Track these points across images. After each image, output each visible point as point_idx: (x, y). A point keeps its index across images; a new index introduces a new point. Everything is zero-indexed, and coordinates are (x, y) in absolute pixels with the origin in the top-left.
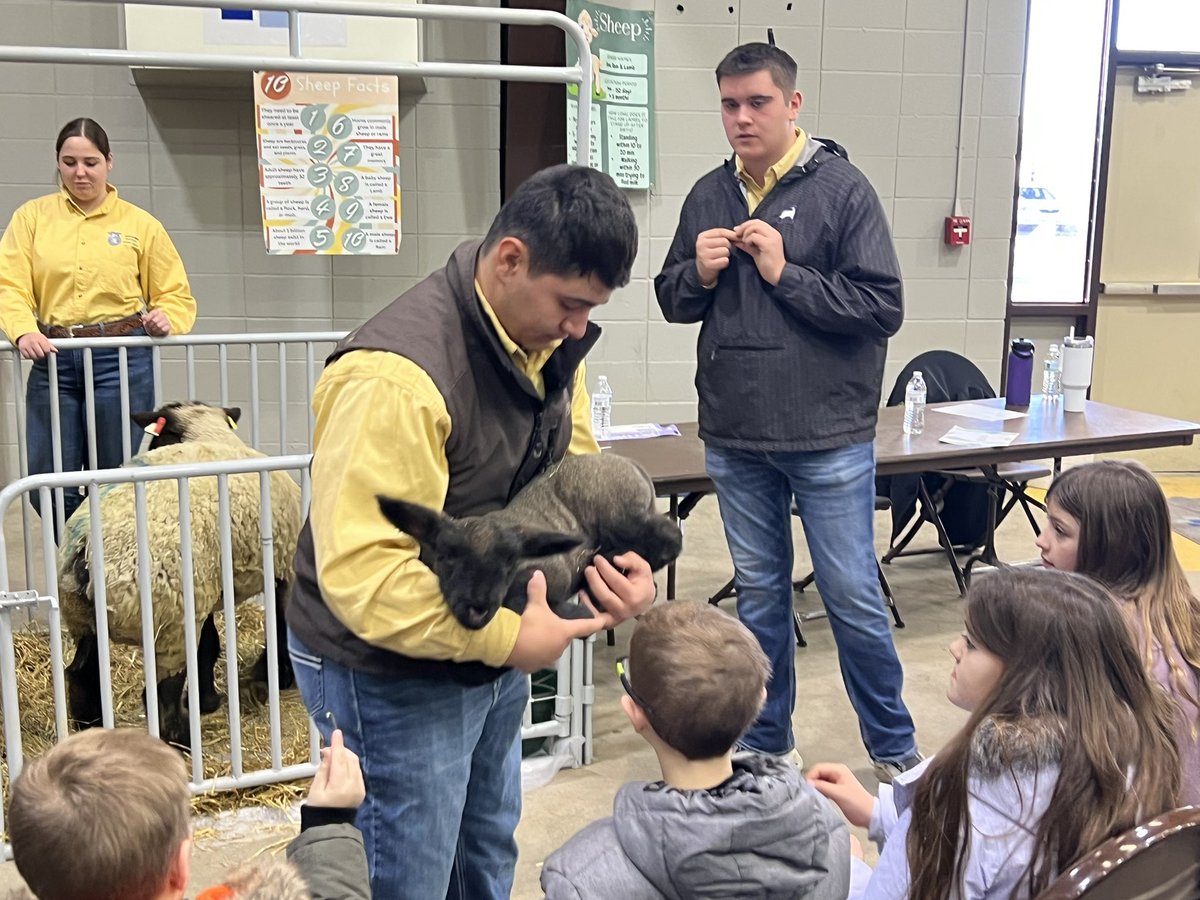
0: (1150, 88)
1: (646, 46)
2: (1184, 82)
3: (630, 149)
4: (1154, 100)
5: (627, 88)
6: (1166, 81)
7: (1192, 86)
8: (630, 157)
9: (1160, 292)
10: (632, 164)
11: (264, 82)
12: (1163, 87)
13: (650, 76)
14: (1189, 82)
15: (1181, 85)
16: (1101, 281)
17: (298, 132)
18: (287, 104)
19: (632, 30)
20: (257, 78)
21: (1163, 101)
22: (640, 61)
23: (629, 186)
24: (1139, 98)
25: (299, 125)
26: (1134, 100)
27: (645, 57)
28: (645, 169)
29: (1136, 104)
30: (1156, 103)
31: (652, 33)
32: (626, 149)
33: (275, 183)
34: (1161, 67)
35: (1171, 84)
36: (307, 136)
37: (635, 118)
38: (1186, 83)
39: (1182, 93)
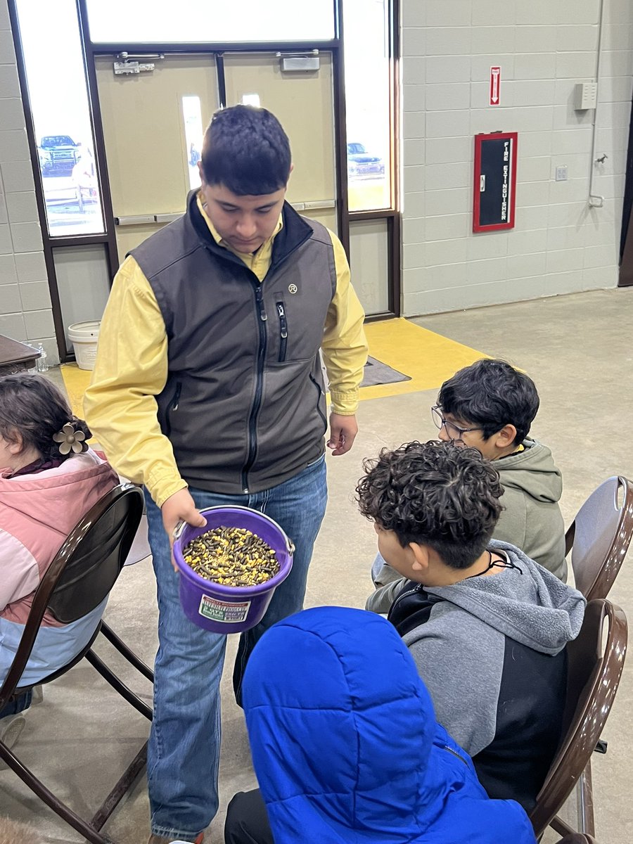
0: (124, 71)
2: (148, 65)
4: (130, 80)
6: (135, 65)
7: (155, 68)
9: (159, 221)
12: (133, 70)
14: (153, 65)
15: (148, 67)
16: (114, 216)
21: (137, 80)
24: (118, 79)
26: (115, 81)
29: (118, 83)
30: (132, 82)
34: (125, 54)
35: (138, 68)
38: (151, 66)
39: (151, 73)
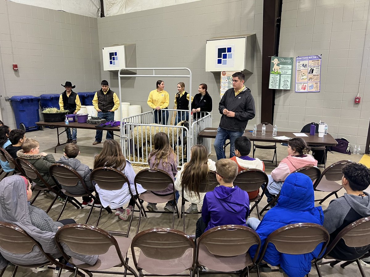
1: (292, 64)
3: (286, 82)
5: (287, 71)
8: (286, 84)
10: (286, 85)
11: (222, 73)
13: (292, 69)
17: (226, 80)
18: (225, 76)
19: (289, 61)
20: (221, 72)
22: (290, 67)
23: (285, 89)
25: (227, 79)
27: (291, 66)
28: (289, 85)
31: (293, 61)
32: (285, 82)
33: (223, 88)
36: (228, 81)
37: (288, 77)
